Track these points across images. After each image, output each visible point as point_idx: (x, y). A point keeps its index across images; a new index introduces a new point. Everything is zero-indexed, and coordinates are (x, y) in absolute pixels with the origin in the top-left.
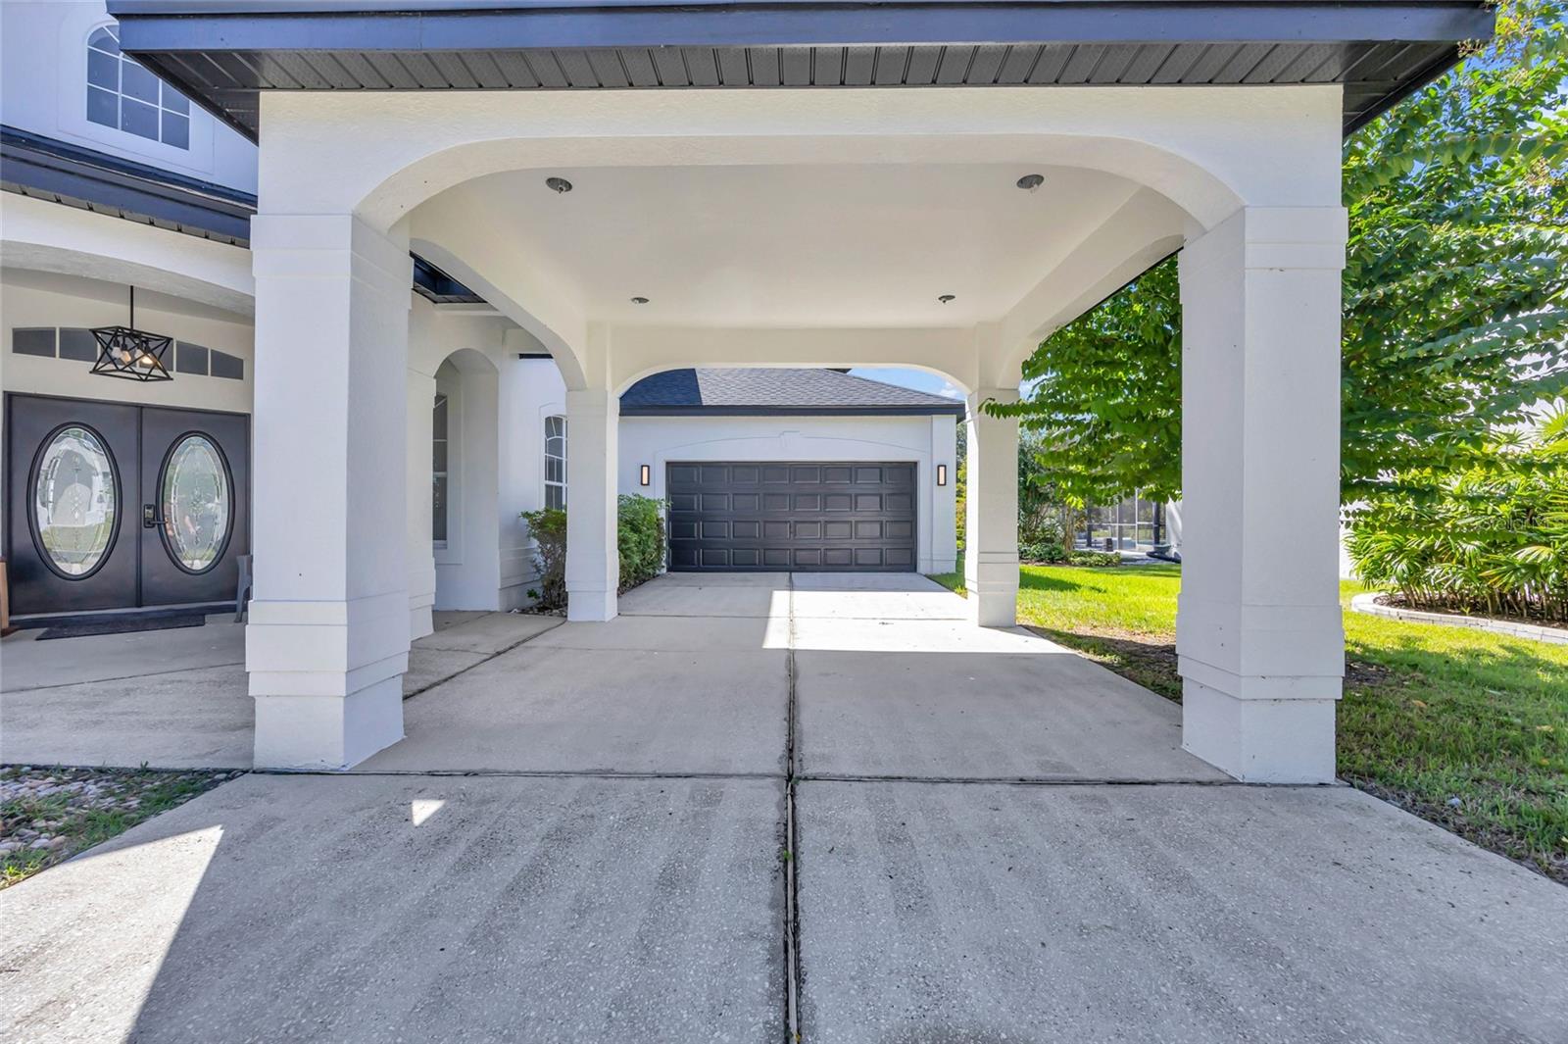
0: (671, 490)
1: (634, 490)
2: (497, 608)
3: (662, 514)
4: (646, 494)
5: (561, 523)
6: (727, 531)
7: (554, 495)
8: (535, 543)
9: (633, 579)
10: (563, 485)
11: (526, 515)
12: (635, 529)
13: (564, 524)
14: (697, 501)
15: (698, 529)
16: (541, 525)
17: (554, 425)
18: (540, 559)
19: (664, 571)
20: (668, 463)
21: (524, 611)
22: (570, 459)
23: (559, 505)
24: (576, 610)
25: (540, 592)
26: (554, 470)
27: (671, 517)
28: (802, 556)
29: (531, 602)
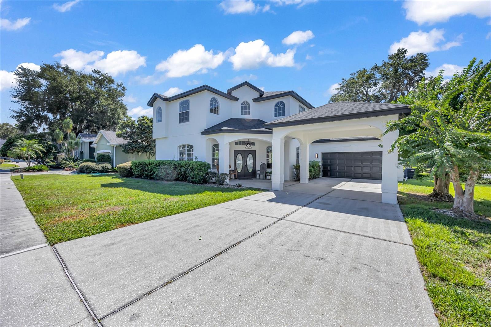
0: (323, 159)
1: (314, 159)
2: (289, 180)
3: (320, 164)
4: (317, 160)
5: (299, 167)
6: (337, 168)
7: (298, 161)
8: (295, 170)
9: (312, 177)
10: (299, 159)
11: (293, 165)
12: (313, 168)
13: (300, 167)
14: (329, 162)
15: (329, 168)
16: (296, 167)
17: (298, 148)
18: (296, 173)
19: (321, 177)
20: (322, 153)
21: (293, 181)
22: (301, 154)
23: (299, 163)
24: (301, 181)
25: (295, 178)
26: (298, 156)
27: (323, 165)
28: (356, 175)
29: (294, 180)
